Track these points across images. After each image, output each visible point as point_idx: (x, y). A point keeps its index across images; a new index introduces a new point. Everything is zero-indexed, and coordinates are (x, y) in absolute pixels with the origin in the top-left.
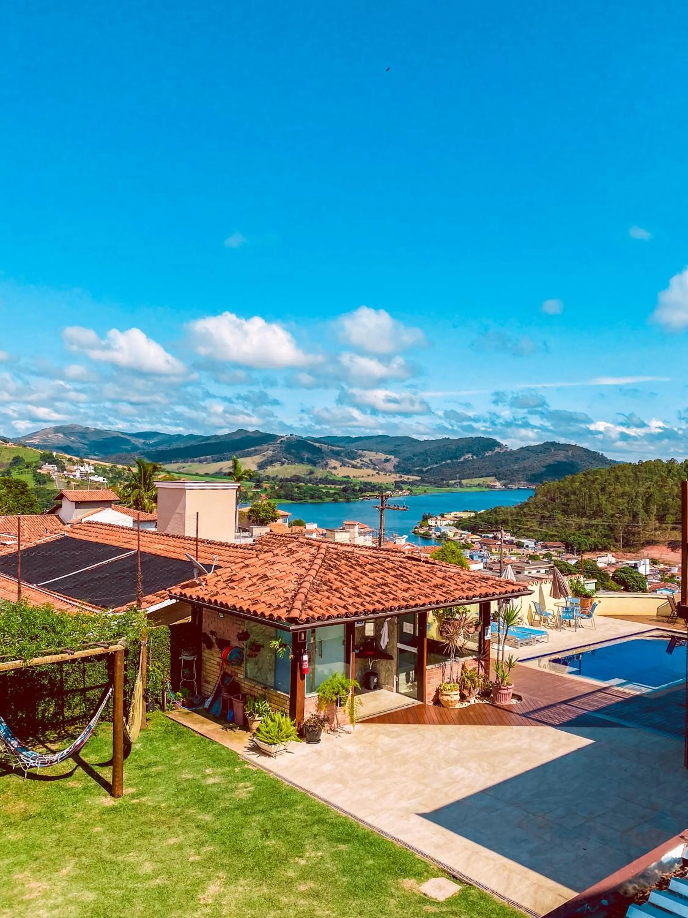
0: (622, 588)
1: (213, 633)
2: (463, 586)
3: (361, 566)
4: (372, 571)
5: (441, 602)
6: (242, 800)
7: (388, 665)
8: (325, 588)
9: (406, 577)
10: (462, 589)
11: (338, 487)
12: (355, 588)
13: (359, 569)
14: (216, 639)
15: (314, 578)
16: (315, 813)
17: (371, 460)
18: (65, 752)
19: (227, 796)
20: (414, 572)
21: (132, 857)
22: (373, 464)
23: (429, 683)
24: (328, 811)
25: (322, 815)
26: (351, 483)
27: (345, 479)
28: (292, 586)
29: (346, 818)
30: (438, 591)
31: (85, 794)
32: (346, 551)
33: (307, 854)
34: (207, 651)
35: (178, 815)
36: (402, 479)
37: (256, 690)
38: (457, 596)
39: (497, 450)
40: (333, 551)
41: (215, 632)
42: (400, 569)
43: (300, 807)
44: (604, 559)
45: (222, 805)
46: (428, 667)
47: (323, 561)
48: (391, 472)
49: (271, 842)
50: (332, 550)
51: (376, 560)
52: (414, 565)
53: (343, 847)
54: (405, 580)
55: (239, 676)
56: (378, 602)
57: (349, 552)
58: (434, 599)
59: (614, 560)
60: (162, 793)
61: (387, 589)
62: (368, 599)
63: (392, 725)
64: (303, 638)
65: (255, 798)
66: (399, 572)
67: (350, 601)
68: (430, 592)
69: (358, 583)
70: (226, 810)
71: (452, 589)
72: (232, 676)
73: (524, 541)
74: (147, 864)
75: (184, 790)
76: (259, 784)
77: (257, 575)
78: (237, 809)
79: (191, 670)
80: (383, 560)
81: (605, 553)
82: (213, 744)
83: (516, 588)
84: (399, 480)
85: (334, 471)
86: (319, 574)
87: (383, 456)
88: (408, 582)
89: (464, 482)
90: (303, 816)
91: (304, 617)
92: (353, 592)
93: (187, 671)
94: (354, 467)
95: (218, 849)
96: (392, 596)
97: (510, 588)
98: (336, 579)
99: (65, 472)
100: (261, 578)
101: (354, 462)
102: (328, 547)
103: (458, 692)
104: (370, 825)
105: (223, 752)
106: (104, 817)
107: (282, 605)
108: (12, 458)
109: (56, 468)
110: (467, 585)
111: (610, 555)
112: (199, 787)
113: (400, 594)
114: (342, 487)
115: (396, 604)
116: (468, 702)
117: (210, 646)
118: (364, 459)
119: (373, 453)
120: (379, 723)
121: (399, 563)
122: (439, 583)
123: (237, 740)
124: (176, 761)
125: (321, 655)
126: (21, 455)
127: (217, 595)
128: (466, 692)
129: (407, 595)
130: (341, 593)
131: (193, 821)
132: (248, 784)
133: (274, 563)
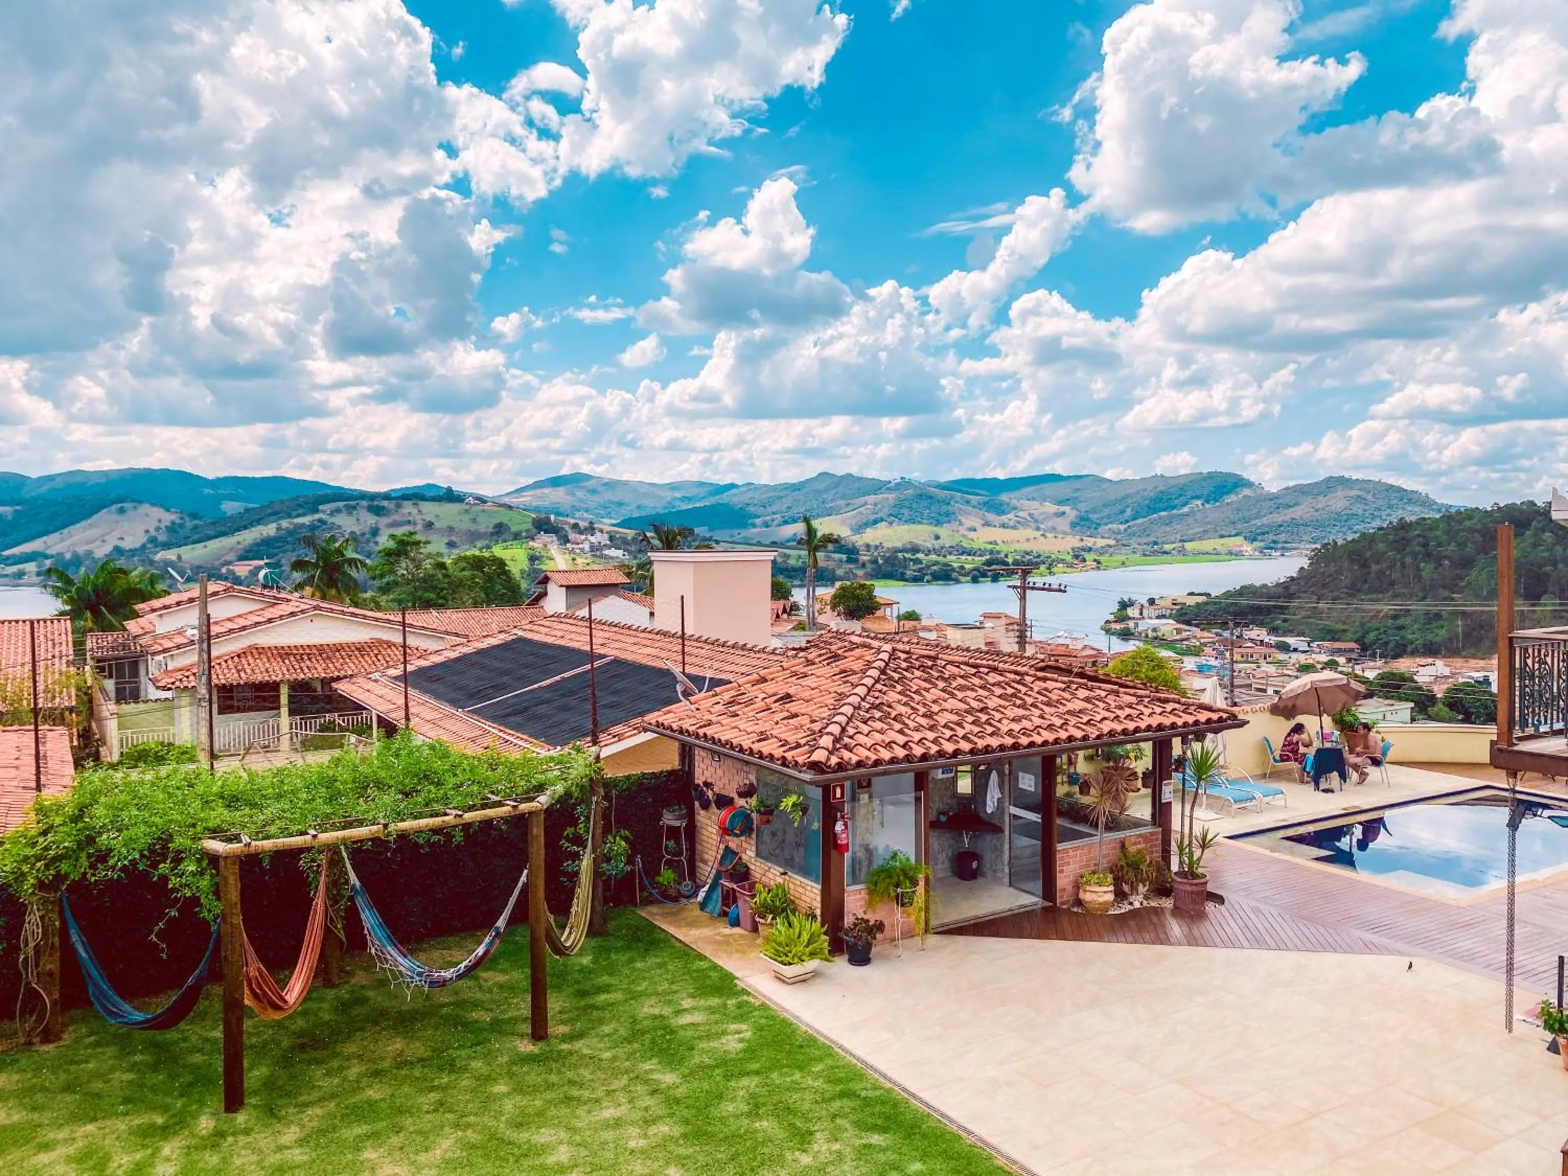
0: (1460, 717)
1: (707, 784)
2: (1119, 712)
3: (945, 680)
4: (962, 688)
5: (1076, 739)
6: (730, 1053)
7: (994, 841)
8: (878, 714)
9: (1021, 699)
10: (1117, 717)
11: (977, 559)
12: (929, 715)
13: (941, 684)
14: (714, 794)
15: (863, 699)
16: (839, 1081)
17: (1030, 515)
18: (462, 965)
19: (704, 1045)
20: (1036, 689)
21: (543, 1136)
22: (1035, 522)
23: (1062, 871)
24: (861, 1077)
25: (851, 1085)
26: (998, 552)
27: (989, 547)
28: (826, 713)
29: (889, 1091)
30: (1073, 720)
31: (492, 1032)
32: (924, 657)
33: (816, 1147)
34: (702, 812)
35: (627, 1072)
36: (1084, 544)
37: (771, 876)
38: (1106, 730)
39: (1247, 492)
40: (903, 656)
41: (711, 784)
42: (1013, 684)
43: (818, 1068)
44: (1430, 670)
45: (697, 1060)
46: (1060, 847)
47: (883, 672)
48: (1065, 533)
49: (765, 1125)
50: (900, 654)
51: (973, 671)
52: (1039, 679)
53: (876, 1139)
54: (1018, 702)
55: (748, 852)
56: (964, 737)
57: (929, 657)
58: (1063, 735)
59: (1446, 671)
60: (608, 1035)
61: (984, 717)
62: (948, 733)
63: (993, 939)
64: (838, 795)
65: (751, 1052)
66: (1010, 691)
67: (917, 736)
68: (1058, 722)
69: (935, 708)
70: (702, 1067)
71: (1099, 718)
72: (737, 854)
73: (1291, 641)
74: (563, 1148)
75: (643, 1032)
76: (761, 1029)
77: (774, 695)
78: (717, 1066)
79: (678, 841)
80: (986, 670)
81: (1430, 660)
82: (701, 960)
83: (1215, 716)
84: (1080, 544)
85: (972, 535)
86: (872, 693)
87: (1050, 508)
88: (1023, 706)
89: (1189, 546)
90: (819, 1083)
91: (834, 760)
92: (924, 721)
93: (671, 843)
94: (1004, 526)
95: (677, 1131)
96: (990, 730)
97: (1203, 716)
98: (899, 702)
99: (569, 545)
100: (781, 699)
101: (1004, 518)
102: (894, 650)
103: (1112, 888)
104: (927, 1105)
105: (713, 974)
106: (514, 1068)
107: (803, 741)
108: (491, 526)
109: (555, 538)
110: (1128, 711)
111: (1439, 663)
112: (665, 1028)
113: (1005, 727)
114: (984, 559)
115: (994, 742)
116: (1131, 904)
117: (706, 806)
118: (1021, 514)
119: (1036, 504)
120: (974, 935)
121: (1012, 676)
122: (1078, 708)
123: (739, 955)
124: (639, 984)
125: (882, 824)
126: (505, 521)
127: (709, 725)
128: (1126, 888)
129: (1016, 727)
130: (904, 724)
131: (646, 1082)
132: (744, 1027)
133: (805, 676)
